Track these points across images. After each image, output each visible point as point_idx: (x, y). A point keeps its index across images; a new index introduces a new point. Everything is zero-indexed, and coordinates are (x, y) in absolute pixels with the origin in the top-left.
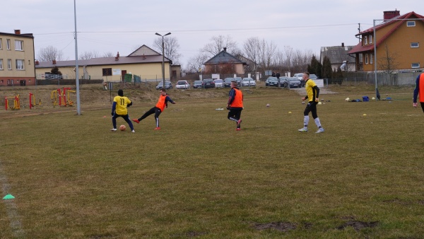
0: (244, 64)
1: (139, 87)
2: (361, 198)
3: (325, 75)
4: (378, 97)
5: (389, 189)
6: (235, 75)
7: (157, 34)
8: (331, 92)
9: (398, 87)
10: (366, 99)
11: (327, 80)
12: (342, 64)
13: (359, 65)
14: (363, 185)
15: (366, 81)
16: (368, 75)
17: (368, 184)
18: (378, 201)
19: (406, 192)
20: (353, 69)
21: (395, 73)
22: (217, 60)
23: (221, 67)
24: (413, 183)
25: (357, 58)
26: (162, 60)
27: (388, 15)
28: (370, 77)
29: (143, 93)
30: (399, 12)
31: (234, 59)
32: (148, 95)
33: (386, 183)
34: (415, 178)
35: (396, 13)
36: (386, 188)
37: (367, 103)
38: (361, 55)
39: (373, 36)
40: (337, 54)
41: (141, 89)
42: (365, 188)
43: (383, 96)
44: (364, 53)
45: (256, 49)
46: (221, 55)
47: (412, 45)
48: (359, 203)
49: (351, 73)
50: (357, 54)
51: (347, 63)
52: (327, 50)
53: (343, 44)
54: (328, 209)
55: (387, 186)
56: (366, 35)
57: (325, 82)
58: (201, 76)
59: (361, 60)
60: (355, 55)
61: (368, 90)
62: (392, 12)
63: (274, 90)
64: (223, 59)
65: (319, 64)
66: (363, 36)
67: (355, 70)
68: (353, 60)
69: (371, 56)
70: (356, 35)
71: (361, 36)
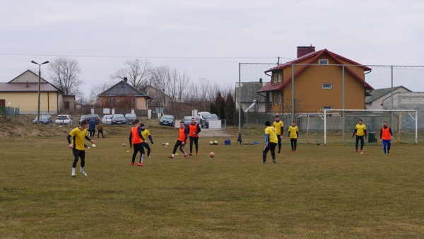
0: (147, 98)
1: (10, 120)
6: (133, 111)
7: (33, 62)
11: (226, 121)
12: (252, 103)
13: (269, 108)
20: (262, 109)
22: (115, 92)
23: (118, 101)
25: (268, 97)
26: (38, 90)
27: (302, 50)
29: (13, 127)
30: (314, 47)
31: (134, 92)
32: (19, 130)
35: (311, 49)
38: (271, 94)
39: (282, 74)
40: (253, 91)
41: (12, 123)
44: (274, 92)
45: (166, 80)
46: (119, 86)
47: (325, 86)
49: (260, 114)
50: (268, 92)
51: (257, 102)
52: (242, 85)
53: (261, 80)
56: (277, 72)
57: (223, 123)
58: (93, 110)
59: (271, 99)
60: (265, 94)
62: (307, 47)
63: (164, 130)
64: (121, 91)
66: (273, 74)
67: (264, 111)
68: (263, 99)
69: (280, 96)
70: (265, 72)
71: (270, 73)
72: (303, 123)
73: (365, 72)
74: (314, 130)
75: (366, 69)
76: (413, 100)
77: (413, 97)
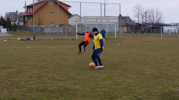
2: (29, 90)
3: (7, 26)
4: (34, 38)
5: (42, 85)
8: (10, 35)
9: (44, 34)
10: (28, 39)
11: (8, 29)
12: (16, 21)
13: (25, 22)
14: (30, 83)
15: (28, 30)
16: (29, 27)
17: (32, 83)
18: (38, 91)
19: (51, 86)
20: (22, 24)
21: (43, 27)
24: (54, 82)
25: (24, 19)
28: (30, 28)
33: (41, 82)
34: (55, 79)
36: (41, 84)
37: (29, 41)
38: (26, 17)
39: (32, 8)
40: (14, 16)
42: (30, 84)
43: (37, 38)
44: (28, 16)
47: (51, 14)
48: (28, 93)
49: (21, 26)
50: (24, 16)
51: (19, 21)
52: (8, 13)
53: (17, 11)
54: (12, 96)
55: (42, 83)
56: (29, 7)
57: (7, 30)
59: (26, 20)
60: (23, 17)
61: (29, 35)
65: (5, 21)
66: (27, 8)
67: (23, 25)
68: (22, 20)
69: (31, 18)
70: (24, 7)
71: (26, 8)
72: (45, 30)
73: (69, 8)
74: (49, 33)
75: (69, 6)
76: (91, 20)
77: (91, 18)
